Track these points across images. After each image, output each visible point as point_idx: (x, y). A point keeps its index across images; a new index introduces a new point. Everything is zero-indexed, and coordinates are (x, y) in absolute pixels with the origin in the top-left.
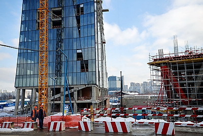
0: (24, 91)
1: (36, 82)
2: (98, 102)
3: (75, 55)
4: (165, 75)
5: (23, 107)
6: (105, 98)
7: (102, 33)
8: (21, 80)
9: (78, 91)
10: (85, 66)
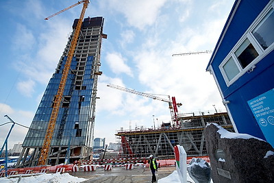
0: (28, 150)
1: (41, 143)
2: (84, 157)
3: (74, 126)
4: (123, 141)
5: (23, 163)
6: (90, 154)
7: (94, 111)
8: (29, 141)
9: (71, 150)
10: (79, 133)
